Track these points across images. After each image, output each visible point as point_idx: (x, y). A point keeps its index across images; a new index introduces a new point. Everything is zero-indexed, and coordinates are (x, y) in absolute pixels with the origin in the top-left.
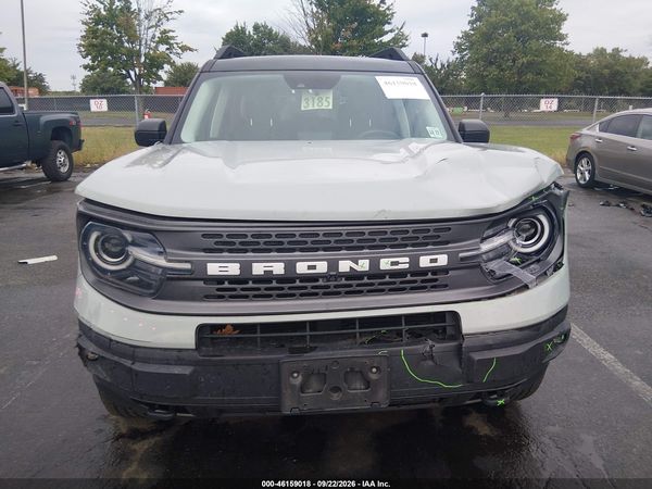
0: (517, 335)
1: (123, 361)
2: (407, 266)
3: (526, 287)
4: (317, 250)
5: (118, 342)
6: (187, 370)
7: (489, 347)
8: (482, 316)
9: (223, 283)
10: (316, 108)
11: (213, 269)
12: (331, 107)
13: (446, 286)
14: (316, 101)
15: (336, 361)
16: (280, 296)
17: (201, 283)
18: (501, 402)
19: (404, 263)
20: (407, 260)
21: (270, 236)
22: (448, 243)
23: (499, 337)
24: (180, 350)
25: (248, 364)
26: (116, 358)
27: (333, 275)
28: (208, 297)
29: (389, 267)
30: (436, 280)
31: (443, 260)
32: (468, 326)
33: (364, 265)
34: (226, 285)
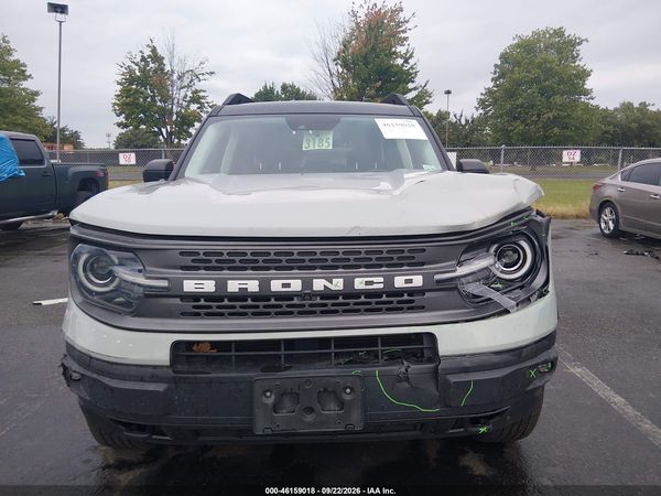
0: (496, 359)
1: (101, 378)
2: (382, 286)
3: (506, 312)
4: (292, 268)
5: (98, 360)
6: (161, 387)
7: (466, 370)
8: (460, 339)
9: (200, 301)
10: (317, 148)
11: (189, 286)
12: (331, 147)
13: (423, 307)
14: (317, 142)
15: (309, 380)
16: (255, 315)
17: (178, 301)
18: (483, 430)
19: (378, 282)
20: (382, 279)
21: (246, 254)
22: (423, 264)
23: (477, 360)
24: (155, 367)
25: (222, 381)
26: (95, 376)
27: (307, 293)
28: (185, 315)
29: (363, 287)
30: (412, 301)
31: (418, 281)
32: (444, 348)
33: (338, 284)
34: (202, 302)
